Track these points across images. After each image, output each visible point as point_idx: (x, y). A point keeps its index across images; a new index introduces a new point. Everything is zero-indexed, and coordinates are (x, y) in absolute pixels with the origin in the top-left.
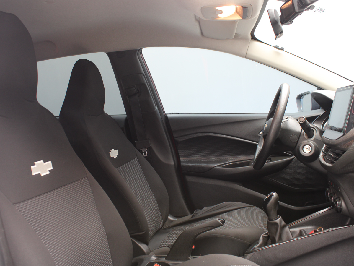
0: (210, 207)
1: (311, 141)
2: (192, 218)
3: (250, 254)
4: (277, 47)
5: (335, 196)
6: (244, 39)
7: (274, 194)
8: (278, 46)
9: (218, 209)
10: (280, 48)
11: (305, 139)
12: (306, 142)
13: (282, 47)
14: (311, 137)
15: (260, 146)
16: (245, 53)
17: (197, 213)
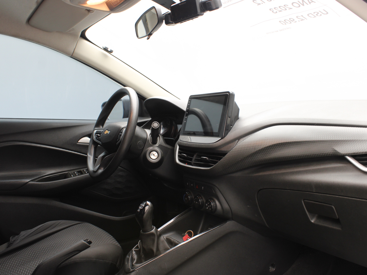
0: (31, 230)
1: (156, 147)
2: (8, 247)
3: (133, 273)
4: (106, 48)
5: (202, 199)
6: (74, 35)
7: (148, 203)
8: (108, 48)
9: (42, 231)
10: (109, 50)
11: (151, 146)
12: (151, 148)
13: (111, 50)
14: (156, 144)
15: (90, 154)
16: (73, 52)
17: (14, 241)
